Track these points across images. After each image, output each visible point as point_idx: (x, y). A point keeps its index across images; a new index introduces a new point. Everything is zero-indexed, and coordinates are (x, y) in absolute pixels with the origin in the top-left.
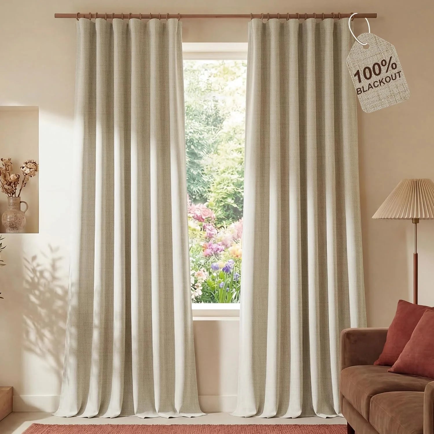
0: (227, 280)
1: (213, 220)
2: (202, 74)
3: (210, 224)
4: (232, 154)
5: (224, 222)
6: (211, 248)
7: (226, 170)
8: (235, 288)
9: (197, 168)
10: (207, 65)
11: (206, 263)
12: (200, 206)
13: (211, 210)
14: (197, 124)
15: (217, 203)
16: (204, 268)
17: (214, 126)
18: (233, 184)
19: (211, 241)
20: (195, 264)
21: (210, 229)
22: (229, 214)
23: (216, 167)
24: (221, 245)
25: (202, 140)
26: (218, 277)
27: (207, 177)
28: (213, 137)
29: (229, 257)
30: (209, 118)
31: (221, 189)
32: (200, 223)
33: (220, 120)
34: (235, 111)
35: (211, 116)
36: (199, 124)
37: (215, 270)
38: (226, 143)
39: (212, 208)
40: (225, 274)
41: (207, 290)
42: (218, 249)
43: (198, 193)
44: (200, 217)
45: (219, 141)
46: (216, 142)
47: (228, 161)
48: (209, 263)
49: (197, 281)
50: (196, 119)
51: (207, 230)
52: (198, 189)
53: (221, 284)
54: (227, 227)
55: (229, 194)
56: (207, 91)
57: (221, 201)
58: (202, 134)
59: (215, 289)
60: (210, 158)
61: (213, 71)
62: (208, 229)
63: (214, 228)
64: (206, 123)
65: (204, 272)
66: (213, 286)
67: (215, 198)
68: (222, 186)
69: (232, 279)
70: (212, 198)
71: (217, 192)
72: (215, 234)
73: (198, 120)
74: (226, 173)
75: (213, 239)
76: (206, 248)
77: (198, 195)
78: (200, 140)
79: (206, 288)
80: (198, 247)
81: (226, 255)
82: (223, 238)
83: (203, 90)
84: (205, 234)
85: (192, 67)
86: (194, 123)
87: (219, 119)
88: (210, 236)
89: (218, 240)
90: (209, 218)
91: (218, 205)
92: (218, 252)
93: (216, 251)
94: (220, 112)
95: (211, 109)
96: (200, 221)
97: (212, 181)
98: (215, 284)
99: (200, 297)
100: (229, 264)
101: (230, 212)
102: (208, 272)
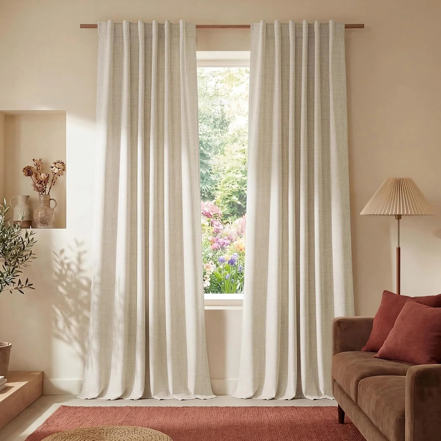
0: (232, 272)
1: (220, 216)
2: (210, 81)
3: (217, 220)
4: (237, 155)
5: (229, 218)
6: (218, 242)
7: (231, 170)
8: (239, 280)
9: (205, 168)
10: (215, 72)
11: (213, 257)
12: (208, 203)
13: (218, 207)
14: (205, 127)
15: (224, 201)
16: (212, 260)
17: (221, 129)
18: (238, 182)
19: (218, 236)
20: (204, 257)
21: (217, 225)
22: (234, 211)
23: (222, 166)
24: (227, 239)
25: (210, 142)
26: (225, 269)
27: (215, 176)
28: (220, 139)
29: (234, 251)
30: (216, 122)
31: (227, 187)
32: (208, 219)
33: (226, 124)
34: (239, 115)
35: (218, 120)
36: (207, 127)
37: (221, 263)
38: (231, 145)
39: (218, 205)
40: (230, 266)
41: (215, 281)
42: (224, 243)
43: (206, 191)
44: (208, 213)
45: (225, 143)
46: (223, 144)
47: (233, 161)
48: (216, 256)
49: (206, 272)
50: (205, 122)
51: (214, 225)
52: (207, 188)
53: (227, 276)
54: (232, 223)
55: (234, 192)
56: (215, 96)
57: (227, 199)
58: (210, 136)
59: (221, 281)
60: (217, 158)
61: (220, 78)
62: (216, 224)
63: (221, 223)
64: (214, 125)
65: (212, 264)
66: (219, 278)
67: (222, 196)
68: (227, 185)
69: (237, 271)
70: (219, 195)
71: (223, 190)
72: (222, 229)
73: (206, 123)
74: (231, 173)
75: (220, 234)
76: (214, 242)
77: (206, 192)
78: (208, 142)
79: (214, 279)
80: (207, 241)
81: (231, 249)
82: (229, 233)
83: (211, 95)
84: (212, 230)
85: (201, 74)
86: (203, 126)
87: (225, 122)
88: (217, 231)
89: (224, 234)
90: (216, 214)
91: (224, 202)
92: (225, 245)
93: (223, 245)
94: (226, 116)
95: (218, 113)
96: (209, 217)
97: (219, 180)
98: (221, 276)
99: (208, 288)
100: (234, 257)
101: (235, 209)
102: (216, 264)
